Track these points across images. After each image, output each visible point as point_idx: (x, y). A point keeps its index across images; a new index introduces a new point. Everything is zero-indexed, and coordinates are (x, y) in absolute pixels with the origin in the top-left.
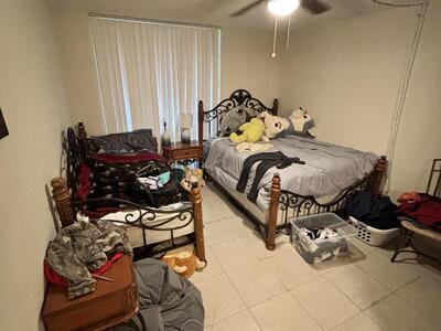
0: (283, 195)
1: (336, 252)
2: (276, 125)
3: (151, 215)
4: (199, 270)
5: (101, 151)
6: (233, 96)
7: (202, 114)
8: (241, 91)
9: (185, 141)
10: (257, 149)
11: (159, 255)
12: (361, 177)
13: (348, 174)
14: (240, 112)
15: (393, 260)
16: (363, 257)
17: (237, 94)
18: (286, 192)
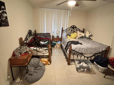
0: (73, 51)
1: (86, 70)
2: (80, 35)
3: (39, 49)
4: (49, 65)
5: (38, 36)
6: (71, 27)
7: (63, 31)
8: (74, 26)
9: (58, 37)
10: (72, 40)
11: (40, 58)
12: (100, 51)
13: (96, 50)
14: (72, 31)
15: (104, 77)
16: (95, 74)
17: (72, 26)
18: (74, 51)
